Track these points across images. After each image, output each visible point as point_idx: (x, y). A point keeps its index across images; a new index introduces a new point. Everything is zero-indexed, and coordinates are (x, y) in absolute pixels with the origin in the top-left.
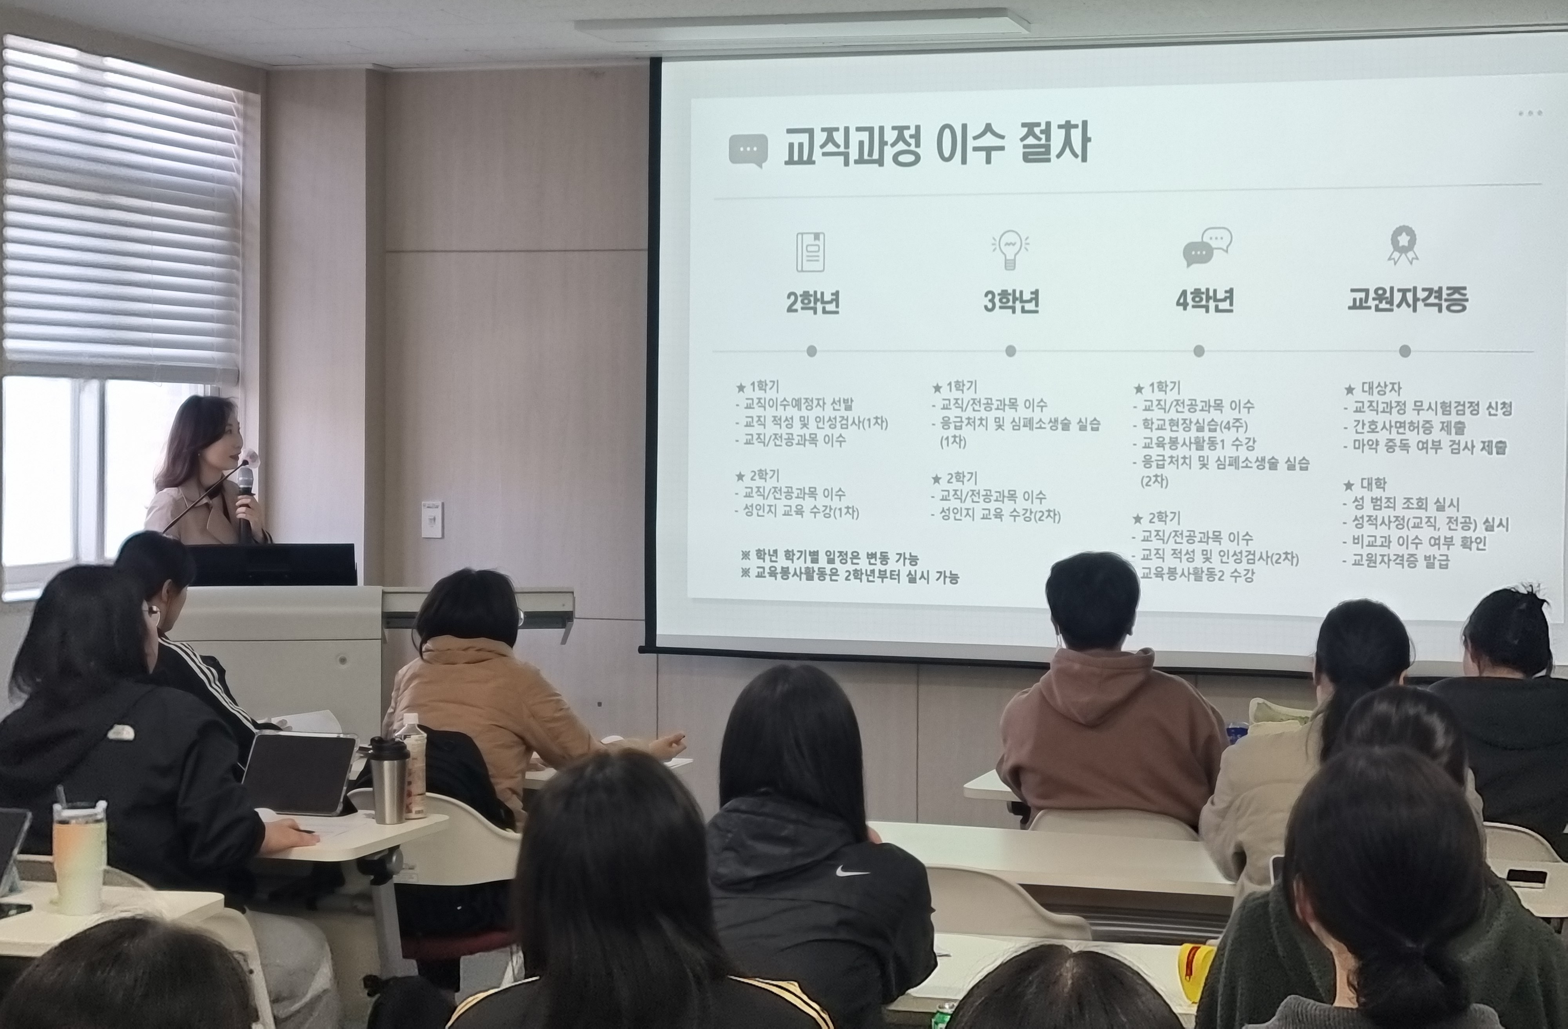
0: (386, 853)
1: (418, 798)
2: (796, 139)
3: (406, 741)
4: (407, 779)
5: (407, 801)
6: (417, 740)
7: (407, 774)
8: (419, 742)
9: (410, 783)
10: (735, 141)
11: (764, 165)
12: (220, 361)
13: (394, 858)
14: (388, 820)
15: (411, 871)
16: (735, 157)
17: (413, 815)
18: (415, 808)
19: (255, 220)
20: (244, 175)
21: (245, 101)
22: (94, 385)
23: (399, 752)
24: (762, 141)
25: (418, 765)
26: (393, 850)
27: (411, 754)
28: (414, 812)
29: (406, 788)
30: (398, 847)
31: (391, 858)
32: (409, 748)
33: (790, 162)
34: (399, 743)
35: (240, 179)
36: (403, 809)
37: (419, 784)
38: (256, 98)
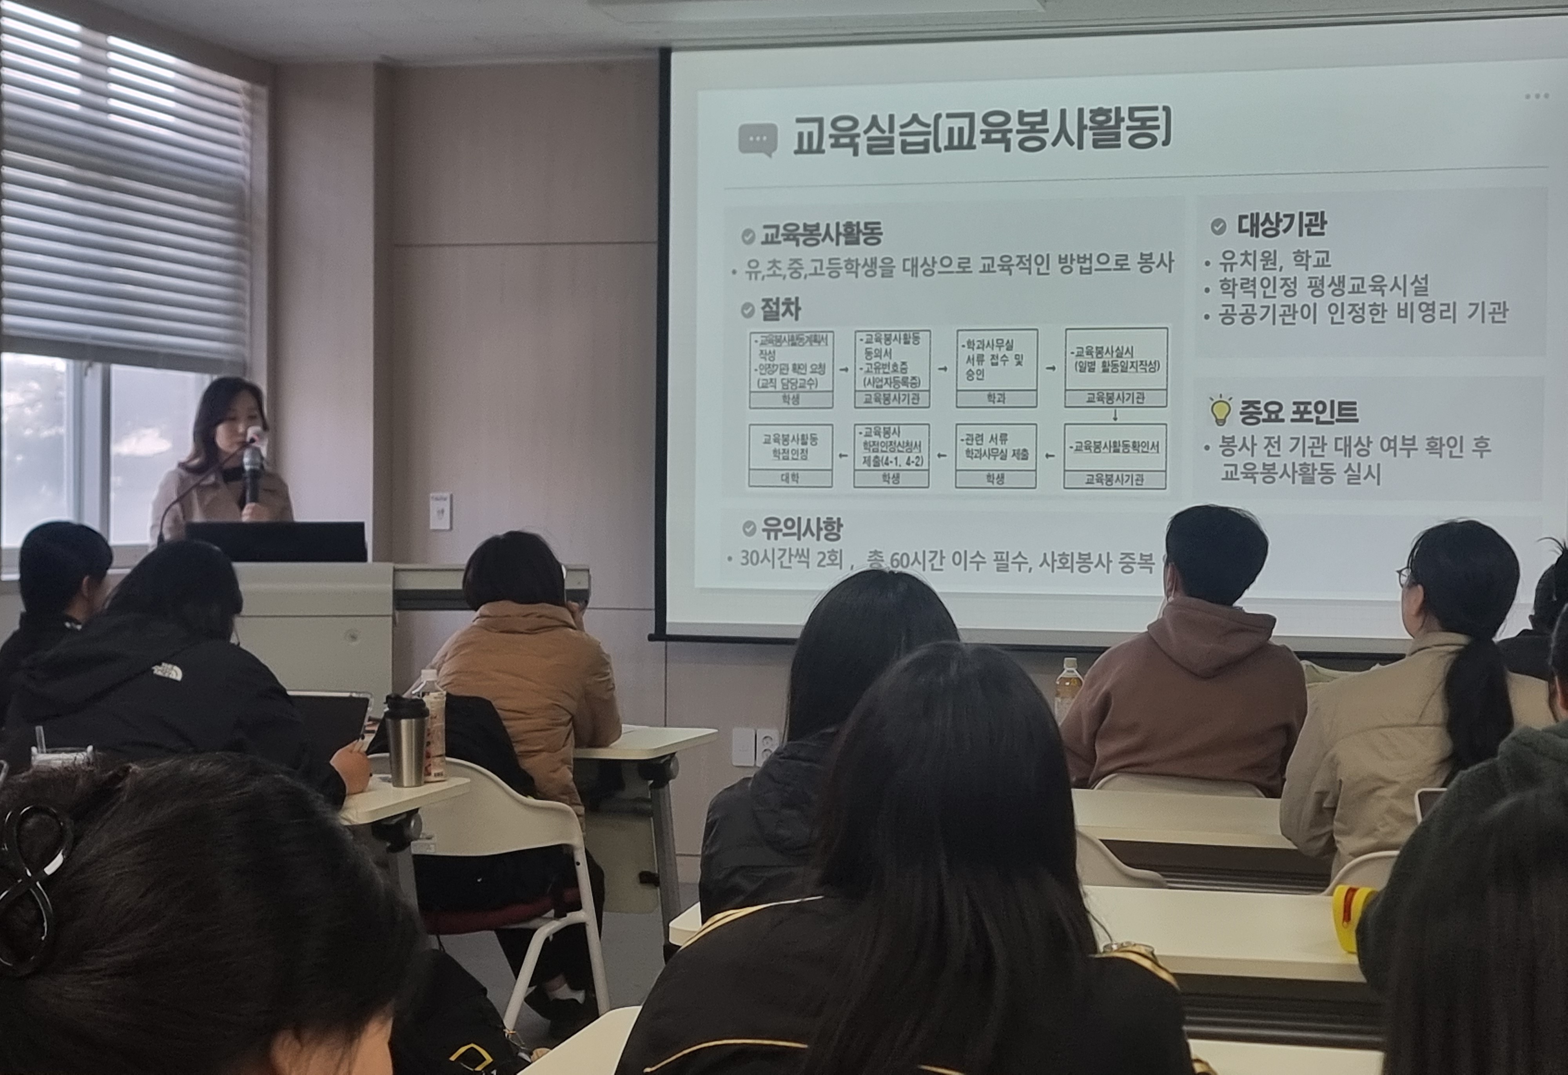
0: (404, 816)
1: (437, 760)
2: (806, 128)
3: (425, 699)
4: (427, 739)
5: (426, 762)
6: (435, 698)
7: (426, 735)
8: (438, 700)
9: (429, 743)
10: (746, 131)
11: (773, 154)
12: (226, 353)
13: (412, 824)
14: (405, 784)
15: (428, 841)
16: (746, 147)
17: (432, 778)
18: (434, 771)
19: (262, 212)
20: (251, 168)
21: (251, 94)
22: (98, 367)
23: (417, 709)
24: (770, 130)
25: (437, 724)
26: (412, 814)
27: (430, 713)
28: (433, 774)
29: (425, 748)
30: (417, 810)
31: (410, 823)
32: (428, 706)
33: (800, 151)
34: (416, 700)
35: (247, 173)
36: (422, 773)
37: (438, 747)
38: (263, 91)
